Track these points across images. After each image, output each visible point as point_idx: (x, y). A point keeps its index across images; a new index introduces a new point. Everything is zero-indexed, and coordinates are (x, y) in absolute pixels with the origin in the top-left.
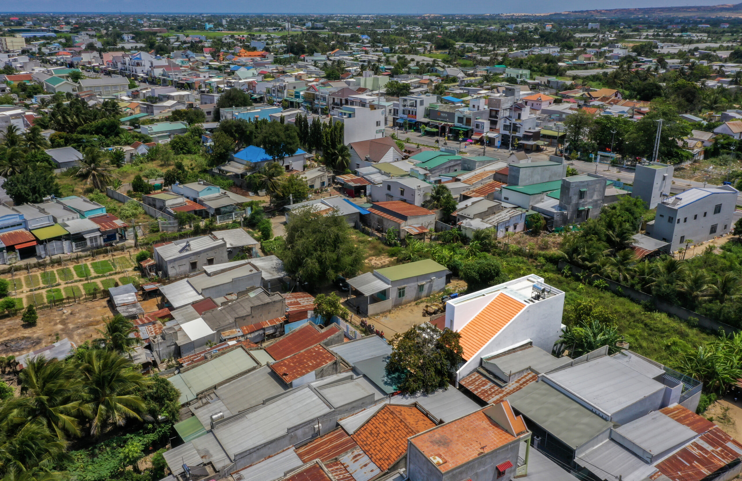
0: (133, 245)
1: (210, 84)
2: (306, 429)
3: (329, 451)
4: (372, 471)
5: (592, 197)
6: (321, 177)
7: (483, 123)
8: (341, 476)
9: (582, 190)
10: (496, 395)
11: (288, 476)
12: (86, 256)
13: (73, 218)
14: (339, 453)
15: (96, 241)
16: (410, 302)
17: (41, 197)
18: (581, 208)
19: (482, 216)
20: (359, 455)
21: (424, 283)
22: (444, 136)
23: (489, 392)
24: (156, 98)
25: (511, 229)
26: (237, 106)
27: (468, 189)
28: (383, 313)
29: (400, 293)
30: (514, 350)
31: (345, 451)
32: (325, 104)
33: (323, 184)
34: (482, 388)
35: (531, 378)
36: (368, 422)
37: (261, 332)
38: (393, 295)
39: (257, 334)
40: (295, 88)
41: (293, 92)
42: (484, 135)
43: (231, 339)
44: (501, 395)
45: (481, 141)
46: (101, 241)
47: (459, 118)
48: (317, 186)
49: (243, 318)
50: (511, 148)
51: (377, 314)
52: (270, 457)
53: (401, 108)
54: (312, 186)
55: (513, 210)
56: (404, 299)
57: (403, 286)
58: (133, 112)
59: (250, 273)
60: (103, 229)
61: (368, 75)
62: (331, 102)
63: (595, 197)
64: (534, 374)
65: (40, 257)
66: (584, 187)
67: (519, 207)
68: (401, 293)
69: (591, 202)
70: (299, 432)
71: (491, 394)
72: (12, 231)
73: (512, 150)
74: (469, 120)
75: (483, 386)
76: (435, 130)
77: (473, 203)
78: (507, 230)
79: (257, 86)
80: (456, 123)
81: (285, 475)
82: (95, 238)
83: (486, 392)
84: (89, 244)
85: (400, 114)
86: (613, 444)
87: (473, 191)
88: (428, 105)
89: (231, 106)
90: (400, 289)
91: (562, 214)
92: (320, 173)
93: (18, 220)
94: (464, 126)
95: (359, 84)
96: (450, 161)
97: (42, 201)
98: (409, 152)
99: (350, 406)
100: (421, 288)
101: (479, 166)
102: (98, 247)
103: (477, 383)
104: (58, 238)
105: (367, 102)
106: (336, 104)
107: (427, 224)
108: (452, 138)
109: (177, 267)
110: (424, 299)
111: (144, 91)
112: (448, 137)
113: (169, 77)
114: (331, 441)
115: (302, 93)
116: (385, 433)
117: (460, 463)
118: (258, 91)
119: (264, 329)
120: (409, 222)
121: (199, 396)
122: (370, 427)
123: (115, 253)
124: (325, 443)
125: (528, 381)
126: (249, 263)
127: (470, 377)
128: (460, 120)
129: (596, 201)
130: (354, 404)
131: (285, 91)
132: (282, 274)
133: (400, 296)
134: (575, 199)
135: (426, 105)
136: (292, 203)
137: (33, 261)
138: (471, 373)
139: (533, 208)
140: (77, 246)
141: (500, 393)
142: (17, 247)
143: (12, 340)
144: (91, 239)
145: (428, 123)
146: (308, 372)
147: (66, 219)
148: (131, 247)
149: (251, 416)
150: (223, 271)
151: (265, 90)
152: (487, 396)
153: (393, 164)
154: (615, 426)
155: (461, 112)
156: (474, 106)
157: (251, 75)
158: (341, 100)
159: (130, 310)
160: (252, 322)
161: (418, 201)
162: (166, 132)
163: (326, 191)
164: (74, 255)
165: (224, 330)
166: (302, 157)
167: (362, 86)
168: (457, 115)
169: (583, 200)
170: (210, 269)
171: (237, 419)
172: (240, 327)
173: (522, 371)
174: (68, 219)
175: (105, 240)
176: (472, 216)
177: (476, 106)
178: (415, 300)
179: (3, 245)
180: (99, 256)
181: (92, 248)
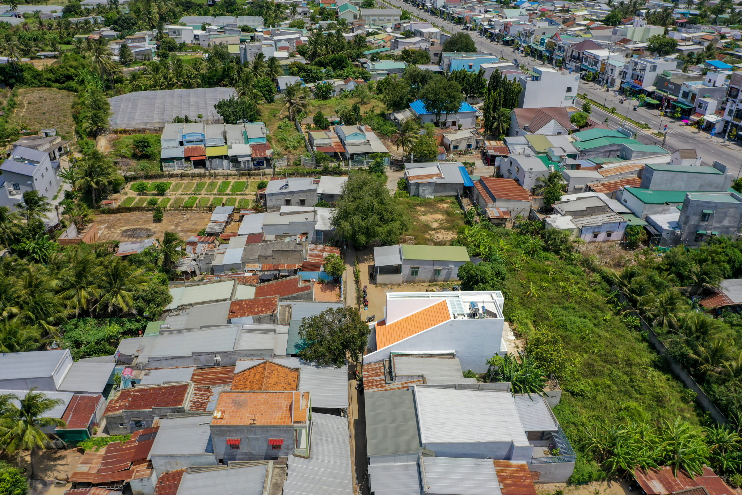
0: (272, 173)
1: (475, 21)
2: (209, 357)
3: (212, 379)
5: (720, 222)
6: (468, 139)
7: (707, 103)
8: (200, 400)
9: (705, 211)
10: (377, 388)
11: (166, 385)
12: (235, 175)
13: (239, 143)
14: (214, 384)
15: (248, 164)
16: (424, 282)
17: (237, 119)
18: (701, 232)
19: (575, 214)
21: (441, 268)
22: (661, 110)
24: (412, 33)
25: (602, 236)
27: (597, 180)
28: (392, 285)
29: (413, 272)
30: (431, 355)
31: (219, 384)
32: (562, 55)
33: (469, 146)
34: (374, 378)
36: (249, 369)
37: (276, 272)
38: (406, 270)
39: (272, 272)
40: (544, 34)
41: (539, 38)
42: (705, 117)
43: (250, 271)
45: (698, 124)
46: (252, 165)
47: (684, 92)
48: (463, 147)
49: (266, 257)
50: (726, 138)
51: (386, 285)
52: (177, 368)
53: (630, 72)
54: (456, 147)
55: (617, 216)
56: (417, 278)
57: (416, 266)
58: (385, 44)
59: (306, 220)
60: (254, 156)
61: (639, 24)
62: (569, 54)
63: (726, 223)
65: (207, 169)
66: (709, 208)
67: (633, 213)
68: (415, 271)
69: (719, 228)
70: (202, 358)
71: (373, 386)
72: (194, 145)
73: (727, 140)
74: (694, 96)
75: (376, 376)
76: (655, 102)
77: (579, 199)
78: (596, 236)
79: (511, 28)
80: (680, 98)
81: (164, 384)
82: (248, 162)
83: (373, 382)
84: (242, 165)
85: (628, 78)
86: (416, 468)
87: (602, 185)
88: (662, 72)
89: (452, 51)
90: (412, 268)
91: (673, 233)
92: (471, 135)
93: (200, 138)
94: (686, 103)
96: (612, 145)
97: (236, 123)
98: (584, 126)
99: (249, 353)
100: (437, 272)
102: (249, 170)
103: (374, 372)
104: (220, 157)
105: (601, 59)
106: (574, 57)
107: (519, 210)
108: (669, 115)
109: (273, 200)
110: (439, 283)
111: (405, 25)
112: (666, 112)
113: (447, 9)
114: (220, 373)
115: (546, 41)
116: (250, 382)
118: (511, 33)
119: (279, 271)
120: (498, 204)
121: (180, 308)
122: (247, 373)
123: (256, 177)
124: (212, 373)
126: (315, 212)
127: (375, 365)
128: (685, 95)
129: (727, 228)
130: (253, 352)
131: (533, 37)
132: (332, 228)
133: (413, 274)
134: (694, 220)
135: (659, 71)
136: (412, 161)
137: (202, 171)
138: (379, 361)
139: (647, 219)
140: (233, 166)
141: (381, 387)
142: (192, 159)
143: (139, 229)
144: (244, 162)
145: (653, 93)
146: (248, 315)
147: (234, 142)
148: (270, 175)
149: (186, 334)
150: (292, 213)
151: (516, 33)
152: (370, 386)
153: (549, 138)
154: (424, 454)
155: (687, 86)
156: (710, 81)
157: (519, 14)
158: (579, 53)
159: (215, 228)
160: (272, 263)
162: (386, 70)
163: (471, 153)
164: (226, 172)
165: (248, 262)
166: (471, 114)
168: (683, 89)
169: (706, 223)
170: (285, 209)
171: (177, 333)
172: (263, 264)
173: (412, 376)
174: (236, 143)
175: (254, 165)
176: (563, 213)
177: (712, 82)
178: (430, 282)
179: (183, 156)
180: (243, 177)
181: (245, 169)
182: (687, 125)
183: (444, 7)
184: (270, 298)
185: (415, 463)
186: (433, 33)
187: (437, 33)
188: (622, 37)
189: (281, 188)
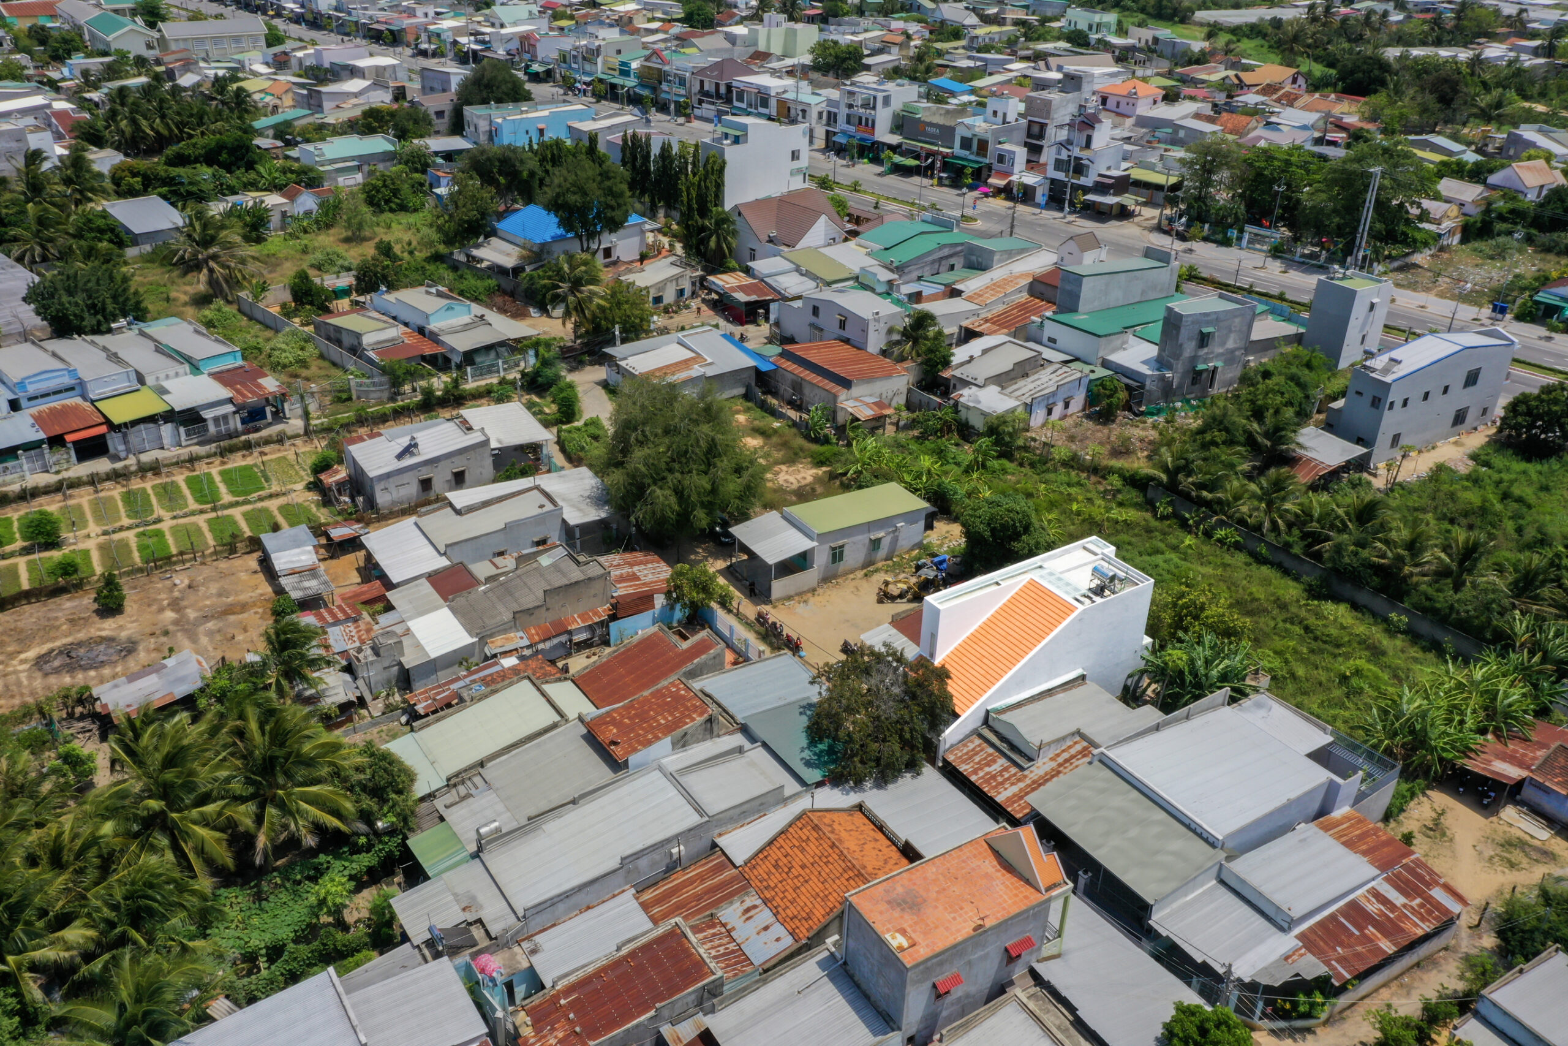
0: (302, 432)
1: (438, 35)
2: (656, 856)
3: (698, 898)
4: (778, 940)
5: (1224, 343)
6: (676, 279)
7: (1014, 153)
8: (722, 950)
9: (1205, 330)
10: (1013, 784)
11: (625, 951)
12: (208, 456)
13: (177, 375)
14: (717, 903)
15: (226, 422)
16: (852, 571)
17: (107, 321)
18: (1201, 367)
19: (1003, 380)
20: (755, 907)
21: (881, 534)
22: (932, 177)
23: (1000, 779)
24: (327, 71)
25: (1058, 410)
26: (499, 101)
27: (975, 314)
28: (800, 594)
29: (834, 556)
30: (1050, 692)
31: (729, 898)
32: (683, 92)
33: (681, 292)
34: (987, 769)
35: (1080, 752)
36: (771, 843)
37: (563, 638)
38: (821, 559)
40: (619, 52)
41: (615, 61)
42: (1014, 178)
43: (506, 654)
44: (1021, 785)
45: (1007, 192)
46: (236, 423)
47: (963, 138)
48: (669, 297)
49: (529, 612)
50: (1067, 209)
51: (789, 598)
52: (588, 908)
53: (842, 112)
54: (658, 300)
55: (1065, 369)
56: (842, 566)
57: (840, 543)
58: (278, 102)
59: (540, 511)
60: (239, 399)
61: (774, 23)
62: (696, 88)
63: (1230, 344)
64: (1085, 744)
65: (116, 458)
66: (1208, 323)
67: (1077, 359)
68: (837, 555)
69: (1222, 354)
70: (643, 863)
71: (1002, 783)
72: (56, 403)
73: (1070, 213)
74: (983, 145)
75: (988, 765)
76: (912, 162)
77: (985, 352)
78: (1050, 412)
79: (538, 45)
80: (957, 150)
81: (619, 949)
82: (225, 417)
83: (994, 777)
84: (212, 429)
85: (841, 124)
86: (1223, 890)
87: (986, 321)
88: (901, 107)
89: (485, 101)
90: (833, 549)
91: (1162, 378)
92: (676, 270)
93: (66, 381)
94: (972, 157)
95: (756, 44)
96: (942, 247)
97: (110, 331)
98: (858, 221)
99: (738, 811)
100: (876, 544)
101: (1000, 261)
102: (230, 436)
103: (977, 759)
104: (151, 419)
105: (773, 93)
106: (707, 94)
107: (890, 394)
108: (947, 182)
109: (392, 487)
110: (880, 565)
111: (300, 54)
112: (940, 178)
113: (349, 14)
114: (701, 878)
115: (634, 65)
116: (803, 867)
117: (940, 946)
118: (540, 55)
120: (855, 391)
121: (452, 782)
122: (775, 853)
123: (266, 449)
124: (690, 882)
125: (1072, 757)
126: (537, 488)
127: (965, 745)
128: (966, 143)
129: (1232, 351)
130: (745, 808)
131: (600, 60)
132: (602, 514)
133: (834, 560)
134: (1189, 348)
135: (896, 105)
136: (618, 342)
137: (101, 465)
138: (967, 737)
139: (1106, 364)
140: (188, 434)
141: (1019, 780)
142: (69, 438)
143: (80, 644)
144: (216, 420)
145: (899, 146)
146: (658, 739)
147: (162, 376)
149: (552, 826)
150: (486, 504)
151: (555, 55)
152: (995, 787)
153: (822, 250)
154: (1229, 858)
155: (968, 127)
156: (995, 113)
157: (526, 15)
158: (717, 85)
159: (306, 584)
160: (546, 618)
161: (875, 342)
162: (353, 159)
163: (687, 307)
164: (184, 453)
165: (491, 636)
166: (637, 229)
167: (762, 47)
168: (960, 132)
169: (1206, 350)
170: (460, 498)
171: (526, 833)
172: (525, 629)
173: (1064, 739)
174: (167, 377)
175: (243, 422)
176: (980, 382)
177: (1000, 115)
178: (863, 567)
179: (42, 435)
180: (232, 456)
181: (219, 438)
182: (987, 195)
183: (336, 9)
184: (667, 688)
185: (1214, 882)
186: (385, 68)
187: (394, 66)
188: (752, 50)
189: (400, 456)
